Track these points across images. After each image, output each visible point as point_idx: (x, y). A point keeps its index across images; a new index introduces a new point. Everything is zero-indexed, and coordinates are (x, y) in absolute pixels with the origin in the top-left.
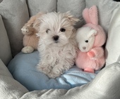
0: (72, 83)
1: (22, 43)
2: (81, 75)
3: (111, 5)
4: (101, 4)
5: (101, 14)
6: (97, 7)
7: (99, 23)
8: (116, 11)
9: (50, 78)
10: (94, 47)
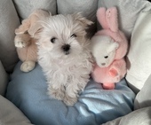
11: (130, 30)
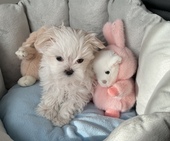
0: (85, 135)
1: (20, 70)
2: (98, 122)
3: (143, 19)
4: (128, 17)
5: (129, 32)
7: (127, 44)
8: (149, 28)
9: (54, 127)
10: (118, 80)
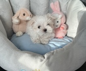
6: (59, 3)
11: (65, 12)
